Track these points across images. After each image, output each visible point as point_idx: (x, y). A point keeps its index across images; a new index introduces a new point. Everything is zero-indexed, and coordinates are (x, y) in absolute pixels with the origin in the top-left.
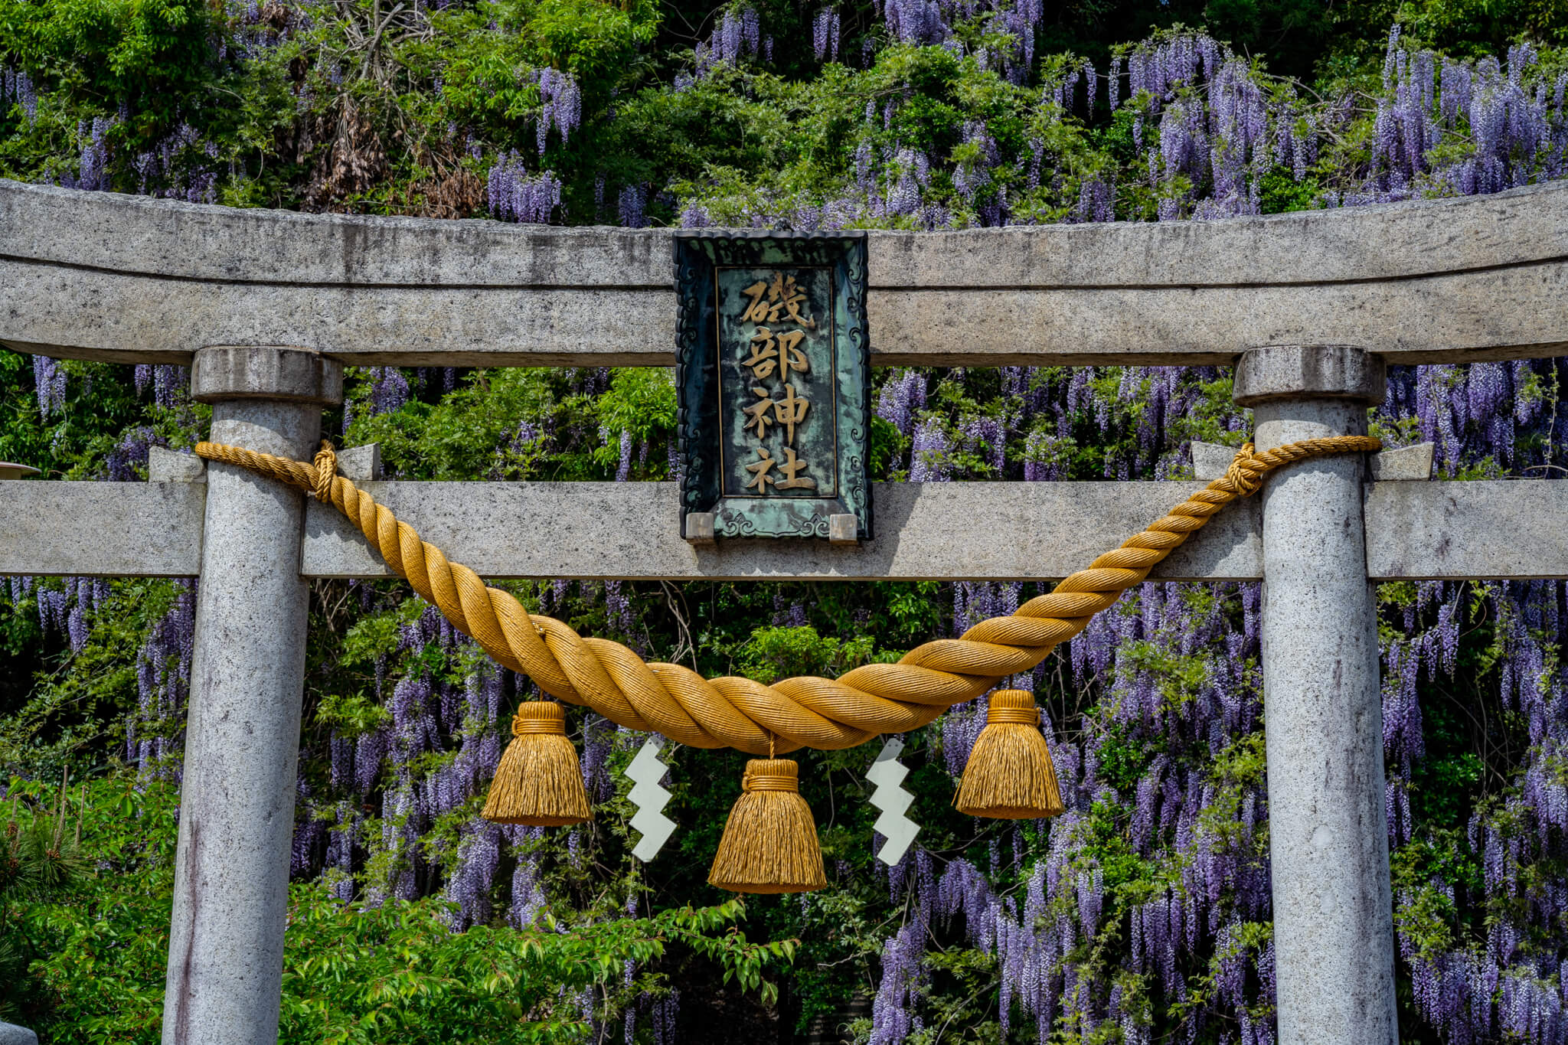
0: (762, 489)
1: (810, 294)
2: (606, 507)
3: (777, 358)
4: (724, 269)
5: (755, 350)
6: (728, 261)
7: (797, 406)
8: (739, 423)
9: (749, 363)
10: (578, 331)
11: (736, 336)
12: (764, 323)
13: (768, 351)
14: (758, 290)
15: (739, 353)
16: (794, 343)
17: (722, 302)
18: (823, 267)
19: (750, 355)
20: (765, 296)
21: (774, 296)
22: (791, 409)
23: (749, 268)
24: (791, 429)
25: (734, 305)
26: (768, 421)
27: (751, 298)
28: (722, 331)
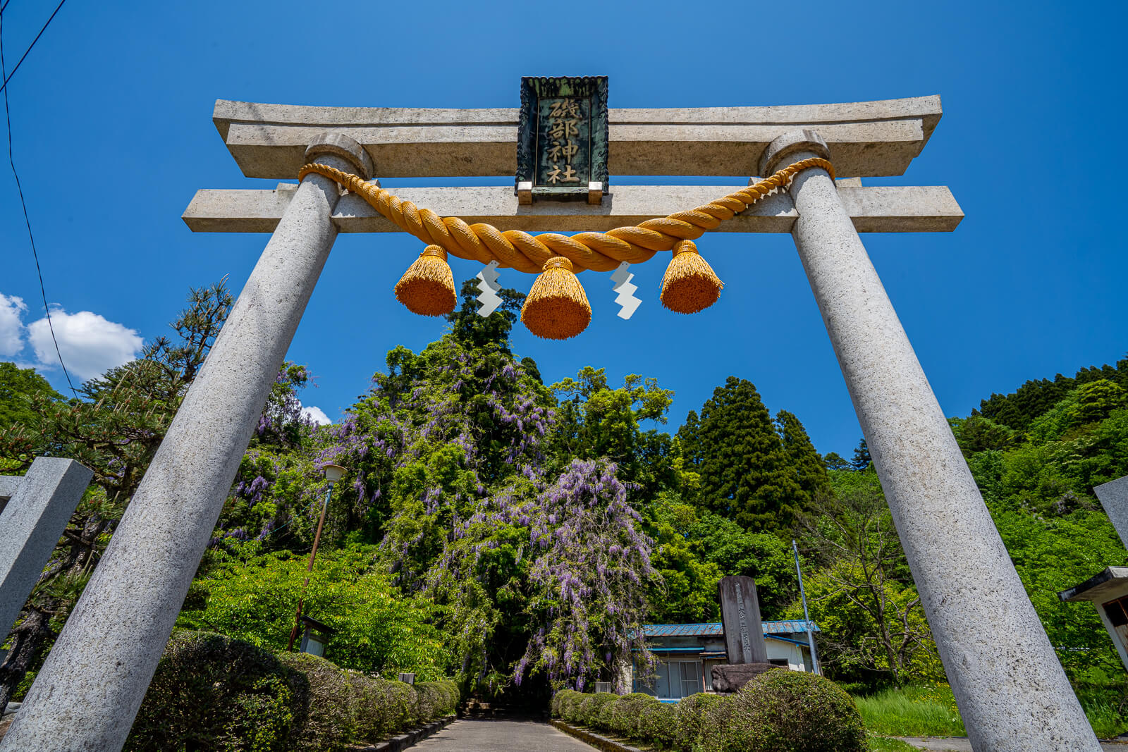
0: (554, 182)
1: (580, 108)
2: (480, 194)
3: (564, 131)
4: (543, 99)
5: (554, 127)
6: (544, 94)
7: (572, 149)
8: (545, 157)
9: (551, 132)
10: (474, 136)
11: (546, 123)
12: (559, 117)
13: (561, 127)
14: (558, 105)
15: (547, 130)
16: (573, 124)
17: (540, 111)
18: (586, 97)
19: (552, 129)
20: (560, 107)
21: (564, 107)
22: (570, 150)
23: (553, 98)
24: (569, 157)
25: (546, 112)
26: (559, 154)
27: (553, 108)
28: (540, 121)
